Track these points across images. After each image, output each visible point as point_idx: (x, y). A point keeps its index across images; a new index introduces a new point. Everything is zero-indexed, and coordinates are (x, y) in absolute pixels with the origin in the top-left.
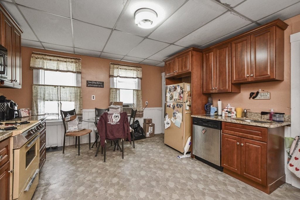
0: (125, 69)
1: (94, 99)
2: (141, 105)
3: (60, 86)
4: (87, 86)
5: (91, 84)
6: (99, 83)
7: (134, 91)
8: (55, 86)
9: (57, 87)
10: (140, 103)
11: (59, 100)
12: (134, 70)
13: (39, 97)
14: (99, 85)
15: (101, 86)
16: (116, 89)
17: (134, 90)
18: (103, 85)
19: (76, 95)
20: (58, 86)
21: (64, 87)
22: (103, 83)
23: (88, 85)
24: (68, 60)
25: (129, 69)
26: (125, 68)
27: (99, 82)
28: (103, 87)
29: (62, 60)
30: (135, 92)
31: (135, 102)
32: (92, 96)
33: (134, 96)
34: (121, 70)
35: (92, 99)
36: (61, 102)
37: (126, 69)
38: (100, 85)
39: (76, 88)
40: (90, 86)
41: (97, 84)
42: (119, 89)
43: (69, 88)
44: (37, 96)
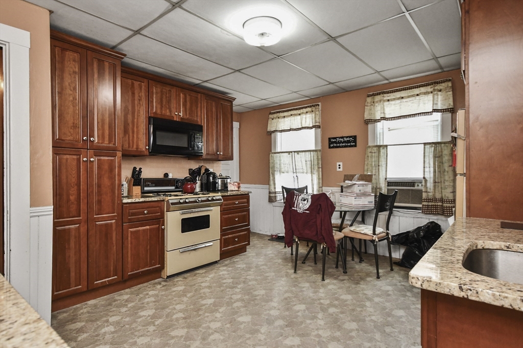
0: (399, 99)
1: (341, 169)
2: (447, 183)
3: (294, 152)
4: (330, 147)
5: (335, 142)
6: (348, 139)
7: (427, 146)
8: (289, 152)
9: (291, 154)
10: (447, 178)
11: (295, 171)
12: (426, 93)
13: (276, 169)
14: (347, 143)
15: (352, 144)
16: (379, 147)
17: (425, 144)
18: (355, 141)
19: (313, 164)
20: (292, 152)
21: (298, 152)
22: (355, 137)
23: (332, 145)
24: (302, 111)
25: (409, 97)
26: (399, 96)
27: (347, 137)
28: (355, 146)
29: (296, 113)
30: (430, 150)
31: (430, 176)
32: (338, 164)
33: (427, 160)
34: (391, 102)
35: (338, 170)
36: (298, 174)
37: (402, 98)
38: (350, 142)
39: (312, 153)
40: (334, 147)
41: (345, 142)
42: (386, 146)
43: (304, 153)
44: (274, 167)
